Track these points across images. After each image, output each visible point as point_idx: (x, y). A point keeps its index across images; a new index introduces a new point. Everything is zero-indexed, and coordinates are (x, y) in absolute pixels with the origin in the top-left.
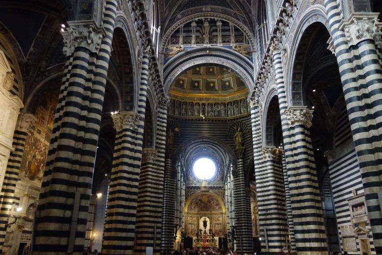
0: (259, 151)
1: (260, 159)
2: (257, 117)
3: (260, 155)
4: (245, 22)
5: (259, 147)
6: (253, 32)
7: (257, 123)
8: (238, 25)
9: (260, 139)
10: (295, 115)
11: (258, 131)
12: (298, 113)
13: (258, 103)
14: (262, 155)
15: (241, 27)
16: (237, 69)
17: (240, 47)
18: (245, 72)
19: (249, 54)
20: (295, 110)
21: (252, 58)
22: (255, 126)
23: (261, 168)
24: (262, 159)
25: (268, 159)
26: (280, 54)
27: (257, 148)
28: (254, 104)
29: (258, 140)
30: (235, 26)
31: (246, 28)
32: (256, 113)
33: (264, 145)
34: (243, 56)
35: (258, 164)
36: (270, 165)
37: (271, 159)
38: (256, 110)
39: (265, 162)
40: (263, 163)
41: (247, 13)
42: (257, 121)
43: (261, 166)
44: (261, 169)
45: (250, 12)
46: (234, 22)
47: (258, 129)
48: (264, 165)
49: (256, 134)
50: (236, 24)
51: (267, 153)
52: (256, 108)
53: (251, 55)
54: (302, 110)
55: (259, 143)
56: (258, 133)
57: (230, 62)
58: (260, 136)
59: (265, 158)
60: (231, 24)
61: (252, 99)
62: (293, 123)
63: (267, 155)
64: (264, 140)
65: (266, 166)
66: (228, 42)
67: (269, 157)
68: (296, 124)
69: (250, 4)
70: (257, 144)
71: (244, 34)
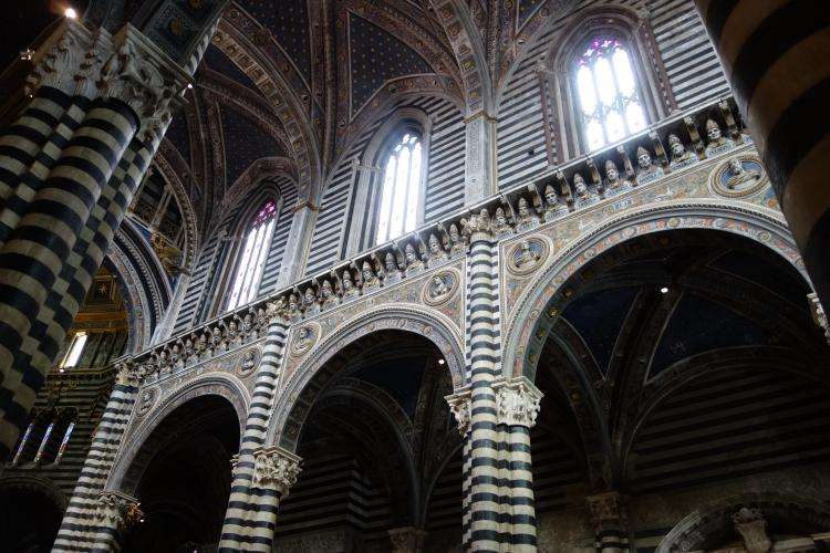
0: (92, 497)
1: (84, 516)
2: (123, 412)
3: (88, 506)
4: (197, 205)
5: (96, 486)
6: (204, 234)
7: (117, 426)
8: (182, 202)
9: (109, 468)
10: (276, 467)
11: (110, 446)
12: (283, 464)
13: (141, 381)
14: (95, 507)
15: (185, 209)
16: (131, 282)
17: (165, 245)
18: (144, 300)
19: (174, 271)
20: (281, 456)
21: (175, 282)
22: (108, 430)
23: (77, 539)
24: (91, 517)
25: (107, 523)
26: (286, 328)
27: (87, 485)
28: (130, 379)
29: (102, 467)
30: (173, 197)
31: (193, 217)
32: (127, 401)
33: (111, 486)
34: (161, 267)
35: (73, 527)
36: (106, 542)
37: (113, 526)
38: (128, 396)
39: (96, 529)
40: (87, 529)
41: (212, 193)
42: (120, 421)
43: (78, 534)
44: (75, 544)
45: (220, 197)
46: (176, 190)
47: (112, 442)
48: (89, 535)
49: (102, 450)
50: (179, 196)
51: (111, 508)
52: (131, 390)
53: (177, 275)
54: (291, 462)
55: (99, 476)
56: (108, 451)
57: (126, 259)
58: (112, 459)
59: (101, 518)
60: (169, 187)
61: (130, 367)
62: (264, 481)
63: (108, 512)
64: (118, 474)
65: (92, 540)
66: (146, 218)
67: (112, 520)
68: (271, 486)
69: (230, 184)
70: (92, 475)
71: (184, 225)
